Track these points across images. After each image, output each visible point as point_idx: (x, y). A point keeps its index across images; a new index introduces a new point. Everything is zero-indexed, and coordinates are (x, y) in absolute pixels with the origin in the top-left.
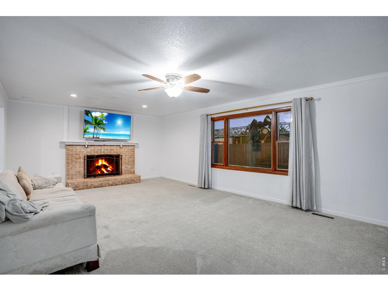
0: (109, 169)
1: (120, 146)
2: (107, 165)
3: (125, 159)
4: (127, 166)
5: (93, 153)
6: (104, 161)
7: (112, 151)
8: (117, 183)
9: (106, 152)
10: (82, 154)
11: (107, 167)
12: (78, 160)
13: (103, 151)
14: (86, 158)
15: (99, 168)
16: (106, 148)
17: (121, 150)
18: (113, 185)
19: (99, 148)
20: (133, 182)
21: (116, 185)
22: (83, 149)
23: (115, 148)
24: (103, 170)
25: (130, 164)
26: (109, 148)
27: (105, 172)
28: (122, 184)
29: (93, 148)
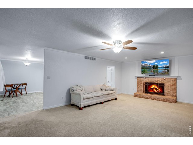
0: (158, 90)
1: (164, 78)
2: (157, 88)
3: (168, 87)
4: (169, 91)
5: (148, 82)
6: (155, 86)
7: (159, 81)
8: (156, 99)
9: (155, 81)
10: (143, 81)
11: (157, 89)
12: (141, 84)
13: (153, 80)
14: (145, 84)
15: (153, 89)
16: (155, 79)
17: (165, 81)
18: (154, 100)
19: (151, 79)
20: (168, 101)
21: (156, 100)
22: (143, 80)
23: (160, 79)
24: (155, 90)
25: (172, 90)
26: (157, 79)
27: (156, 92)
28: (160, 100)
29: (148, 79)
